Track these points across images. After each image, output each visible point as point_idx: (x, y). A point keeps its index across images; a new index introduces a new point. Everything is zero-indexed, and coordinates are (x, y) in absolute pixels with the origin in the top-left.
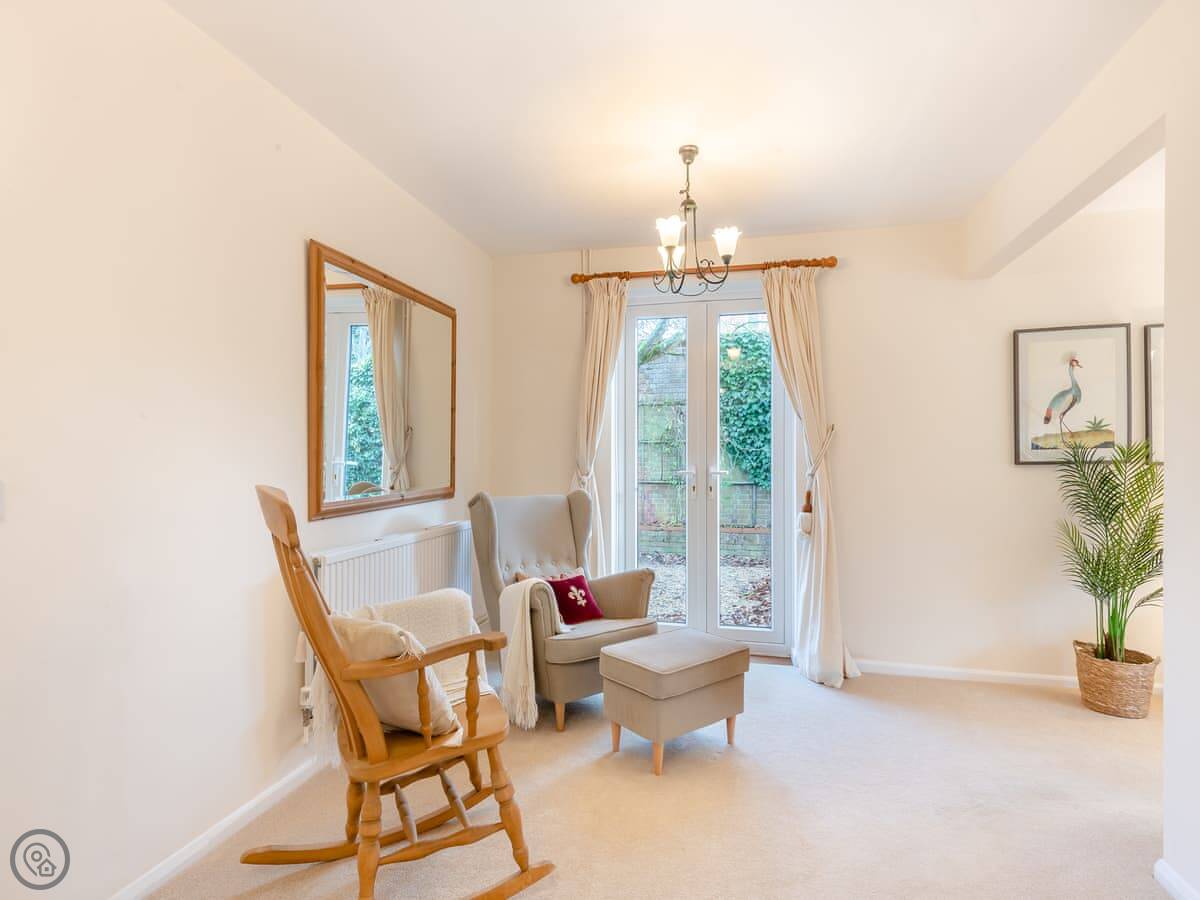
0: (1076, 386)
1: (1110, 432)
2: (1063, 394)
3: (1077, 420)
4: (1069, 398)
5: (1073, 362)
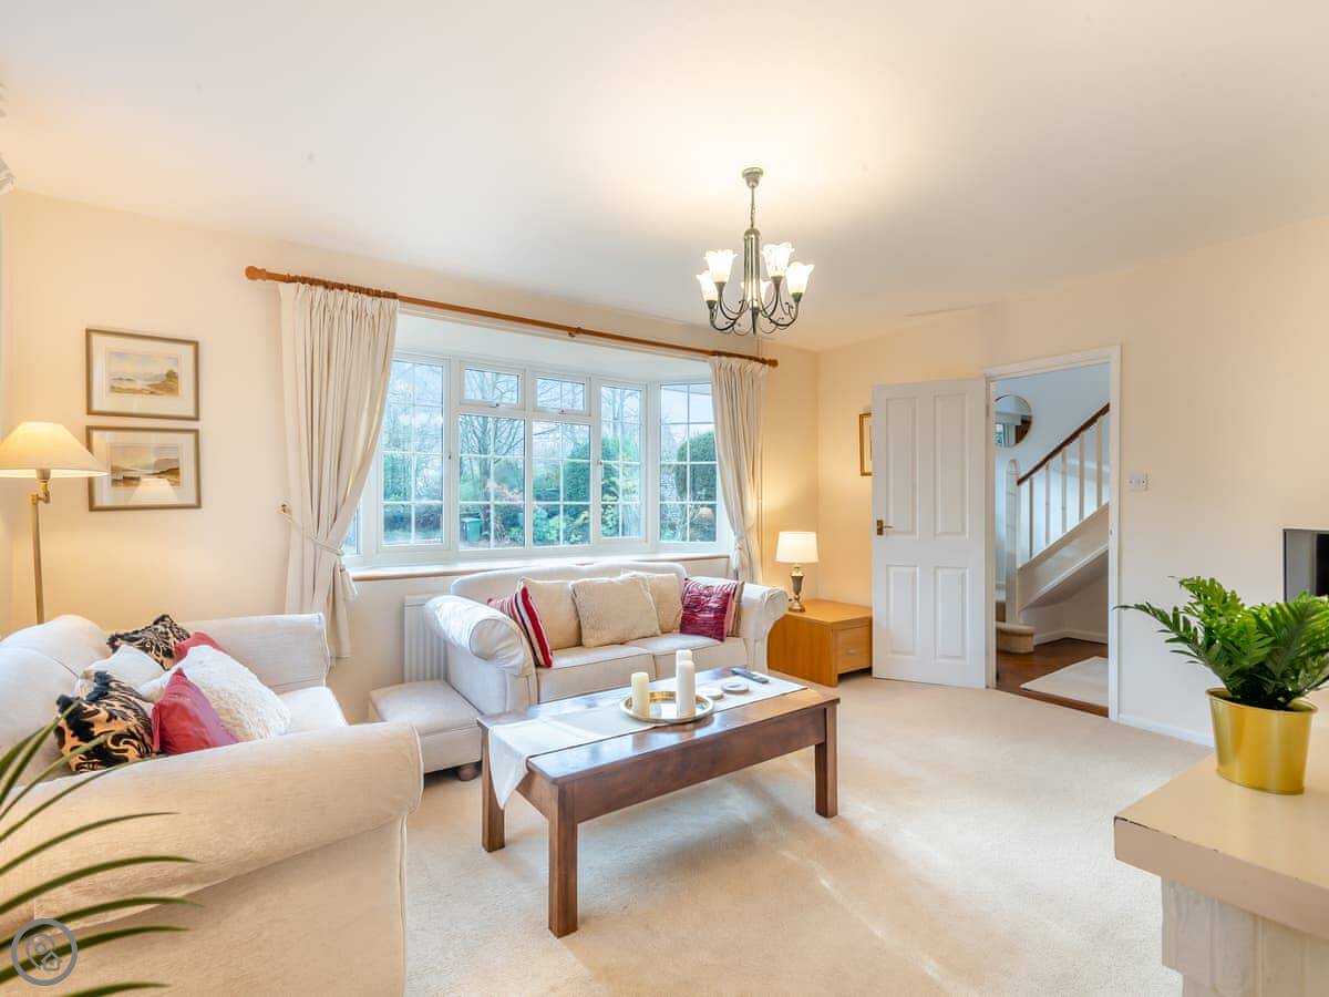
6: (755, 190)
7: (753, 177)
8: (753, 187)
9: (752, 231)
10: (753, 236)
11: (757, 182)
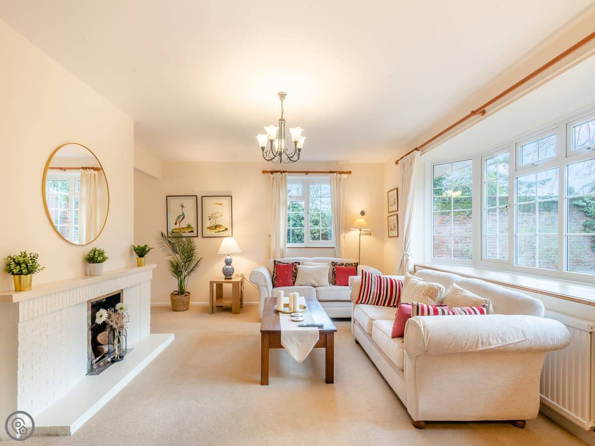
0: (183, 213)
1: (192, 228)
2: (180, 216)
3: (184, 224)
4: (181, 217)
5: (183, 206)
6: (283, 101)
7: (282, 96)
8: (282, 100)
9: (282, 120)
10: (283, 122)
11: (284, 99)
